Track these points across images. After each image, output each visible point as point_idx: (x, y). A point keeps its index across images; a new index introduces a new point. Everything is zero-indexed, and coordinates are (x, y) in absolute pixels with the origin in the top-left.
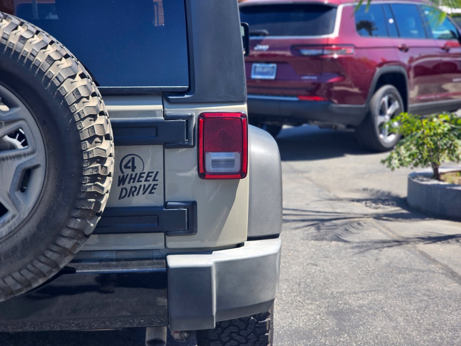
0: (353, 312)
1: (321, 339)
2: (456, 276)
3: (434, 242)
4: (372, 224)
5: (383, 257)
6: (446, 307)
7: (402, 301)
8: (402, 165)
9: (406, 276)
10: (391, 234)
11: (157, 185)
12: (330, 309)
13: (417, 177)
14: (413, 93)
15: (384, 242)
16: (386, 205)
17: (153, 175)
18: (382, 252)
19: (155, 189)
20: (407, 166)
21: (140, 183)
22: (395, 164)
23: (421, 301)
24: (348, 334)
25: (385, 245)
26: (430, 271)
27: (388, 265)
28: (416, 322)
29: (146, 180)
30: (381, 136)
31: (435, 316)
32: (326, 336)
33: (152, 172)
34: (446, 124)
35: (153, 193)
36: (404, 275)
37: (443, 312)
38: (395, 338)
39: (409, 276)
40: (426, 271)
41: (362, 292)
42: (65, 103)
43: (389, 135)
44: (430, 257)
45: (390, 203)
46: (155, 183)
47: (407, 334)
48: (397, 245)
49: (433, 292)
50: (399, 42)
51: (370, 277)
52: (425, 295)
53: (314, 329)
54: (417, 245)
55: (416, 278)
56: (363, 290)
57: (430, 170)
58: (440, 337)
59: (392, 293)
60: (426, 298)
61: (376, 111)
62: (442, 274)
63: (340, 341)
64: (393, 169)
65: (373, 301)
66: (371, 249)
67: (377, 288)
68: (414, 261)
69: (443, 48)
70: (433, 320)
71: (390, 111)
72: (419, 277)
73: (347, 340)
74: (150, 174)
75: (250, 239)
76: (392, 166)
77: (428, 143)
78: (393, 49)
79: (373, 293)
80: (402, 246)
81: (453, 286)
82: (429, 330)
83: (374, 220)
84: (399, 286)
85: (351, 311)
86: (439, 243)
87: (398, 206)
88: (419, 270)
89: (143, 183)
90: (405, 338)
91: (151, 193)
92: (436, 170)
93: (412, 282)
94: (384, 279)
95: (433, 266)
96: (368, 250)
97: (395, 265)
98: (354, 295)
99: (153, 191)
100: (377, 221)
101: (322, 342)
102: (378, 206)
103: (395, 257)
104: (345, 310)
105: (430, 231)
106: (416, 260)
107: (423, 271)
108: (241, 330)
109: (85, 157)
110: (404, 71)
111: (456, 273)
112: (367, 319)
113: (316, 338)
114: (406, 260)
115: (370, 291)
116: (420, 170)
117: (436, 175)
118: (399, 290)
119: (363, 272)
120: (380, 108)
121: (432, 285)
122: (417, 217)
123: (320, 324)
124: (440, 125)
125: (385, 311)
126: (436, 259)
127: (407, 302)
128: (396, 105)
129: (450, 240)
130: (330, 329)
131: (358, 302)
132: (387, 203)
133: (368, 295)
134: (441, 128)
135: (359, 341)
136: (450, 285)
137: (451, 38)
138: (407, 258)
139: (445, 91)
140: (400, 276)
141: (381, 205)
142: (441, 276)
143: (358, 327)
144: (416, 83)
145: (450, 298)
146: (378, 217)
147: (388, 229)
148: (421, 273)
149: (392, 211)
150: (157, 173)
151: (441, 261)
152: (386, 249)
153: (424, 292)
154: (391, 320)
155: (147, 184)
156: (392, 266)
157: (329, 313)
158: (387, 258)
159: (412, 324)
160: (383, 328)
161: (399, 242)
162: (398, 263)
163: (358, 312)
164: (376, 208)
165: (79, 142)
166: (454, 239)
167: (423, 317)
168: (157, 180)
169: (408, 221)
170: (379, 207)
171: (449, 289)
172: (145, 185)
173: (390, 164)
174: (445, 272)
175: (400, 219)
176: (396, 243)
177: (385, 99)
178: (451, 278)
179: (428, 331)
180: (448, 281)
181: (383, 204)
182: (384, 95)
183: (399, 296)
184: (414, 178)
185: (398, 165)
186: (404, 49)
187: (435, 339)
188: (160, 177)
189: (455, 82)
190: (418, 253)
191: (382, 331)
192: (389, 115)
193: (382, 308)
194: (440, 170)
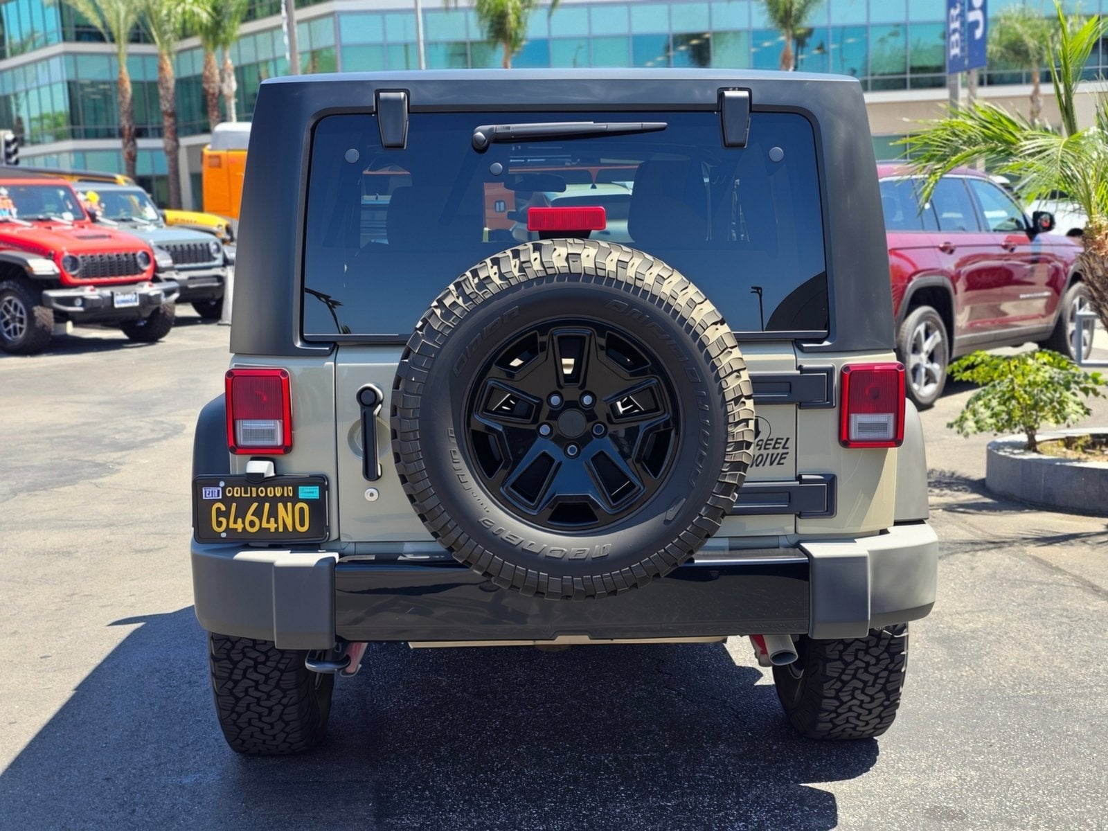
0: (965, 638)
1: (934, 673)
2: (1099, 591)
3: (1050, 544)
4: (945, 518)
5: (979, 564)
6: (1099, 632)
7: (1032, 624)
8: (980, 429)
9: (1026, 590)
10: (980, 532)
11: (787, 453)
12: (930, 635)
13: (1003, 449)
14: (961, 319)
15: (974, 543)
16: (955, 491)
17: (783, 442)
18: (977, 559)
19: (785, 458)
20: (988, 432)
21: (767, 451)
22: (970, 427)
23: (1061, 624)
24: (969, 666)
25: (977, 547)
26: (1058, 584)
27: (993, 576)
28: (1063, 651)
29: (774, 448)
30: (915, 386)
31: (1088, 643)
32: (938, 669)
33: (782, 439)
34: (1047, 368)
35: (783, 464)
36: (1021, 590)
37: (1098, 639)
38: (1041, 672)
39: (1029, 591)
40: (1052, 584)
41: (967, 612)
42: (708, 354)
43: (926, 383)
44: (1051, 565)
45: (960, 487)
46: (785, 451)
47: (1056, 666)
48: (995, 548)
49: (1072, 612)
50: (941, 238)
51: (972, 592)
52: (1061, 616)
53: (919, 660)
54: (1025, 548)
55: (1040, 593)
56: (968, 609)
57: (1023, 438)
58: (1104, 669)
59: (1012, 614)
60: (1065, 620)
61: (909, 348)
62: (1078, 587)
63: (962, 675)
64: (967, 435)
65: (990, 625)
66: (957, 553)
67: (988, 607)
68: (1029, 571)
69: (1005, 247)
70: (1086, 649)
71: (927, 346)
72: (1045, 592)
73: (971, 674)
74: (779, 441)
75: (897, 523)
76: (964, 431)
77: (1021, 396)
78: (932, 250)
79: (984, 613)
80: (1003, 550)
81: (1099, 604)
82: (1085, 661)
83: (945, 513)
84: (1019, 605)
85: (963, 637)
86: (1057, 544)
87: (974, 491)
88: (1040, 583)
89: (771, 451)
90: (1054, 672)
91: (778, 464)
92: (1031, 437)
93: (1037, 599)
94: (993, 594)
95: (1060, 577)
96: (952, 554)
97: (1002, 576)
98: (958, 616)
99: (782, 461)
100: (950, 513)
101: (937, 677)
102: (943, 492)
103: (999, 565)
104: (954, 636)
105: (1037, 528)
106: (1032, 569)
107: (1048, 585)
108: (871, 647)
109: (731, 420)
110: (948, 283)
111: (1097, 586)
112: (990, 647)
113: (925, 671)
114: (1017, 569)
115: (980, 611)
116: (1007, 437)
117: (1032, 446)
118: (1022, 610)
119: (958, 586)
120: (913, 342)
121: (1069, 603)
122: (1011, 509)
123: (924, 654)
124: (1038, 370)
125: (1012, 637)
126: (1061, 567)
127: (1040, 626)
128: (936, 337)
129: (1072, 541)
130: (941, 661)
131: (967, 625)
132: (956, 488)
133: (978, 616)
134: (1041, 374)
135: (990, 675)
136: (1095, 603)
137: (1015, 230)
138: (1017, 566)
139: (1005, 314)
140: (1016, 592)
141: (946, 491)
142: (1076, 590)
143: (980, 657)
144: (968, 301)
145: (1101, 620)
146: (950, 508)
147: (972, 525)
148: (1045, 587)
149: (968, 500)
150: (788, 439)
151: (1069, 570)
152: (980, 553)
153: (1060, 612)
154: (1025, 648)
155: (776, 452)
156: (998, 577)
157: (932, 640)
158: (987, 566)
159: (1057, 653)
160: (1017, 658)
161: (998, 544)
162: (1007, 573)
163: (973, 638)
164: (941, 496)
165: (724, 403)
166: (1078, 540)
167: (1071, 645)
168: (787, 448)
169: (998, 513)
170: (945, 494)
171: (1096, 609)
172: (772, 455)
173: (961, 428)
174: (1081, 585)
175: (984, 511)
176: (992, 546)
177: (922, 328)
178: (1092, 593)
179: (1085, 663)
180: (1090, 597)
181: (951, 490)
182: (919, 323)
183: (1025, 617)
184: (998, 450)
185: (975, 429)
186: (948, 249)
187: (1098, 673)
188: (791, 444)
189: (1024, 299)
190: (1031, 559)
191: (1018, 662)
192: (927, 352)
193: (1006, 633)
194: (1038, 438)
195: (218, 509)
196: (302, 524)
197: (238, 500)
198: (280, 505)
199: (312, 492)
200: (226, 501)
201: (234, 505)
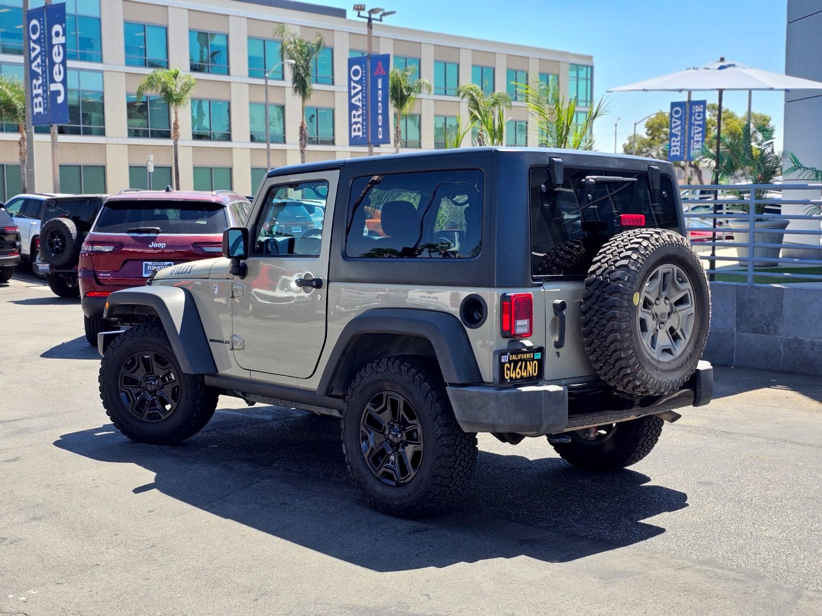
195: (507, 367)
196: (535, 372)
197: (513, 361)
198: (528, 362)
199: (538, 356)
200: (510, 362)
201: (512, 364)
